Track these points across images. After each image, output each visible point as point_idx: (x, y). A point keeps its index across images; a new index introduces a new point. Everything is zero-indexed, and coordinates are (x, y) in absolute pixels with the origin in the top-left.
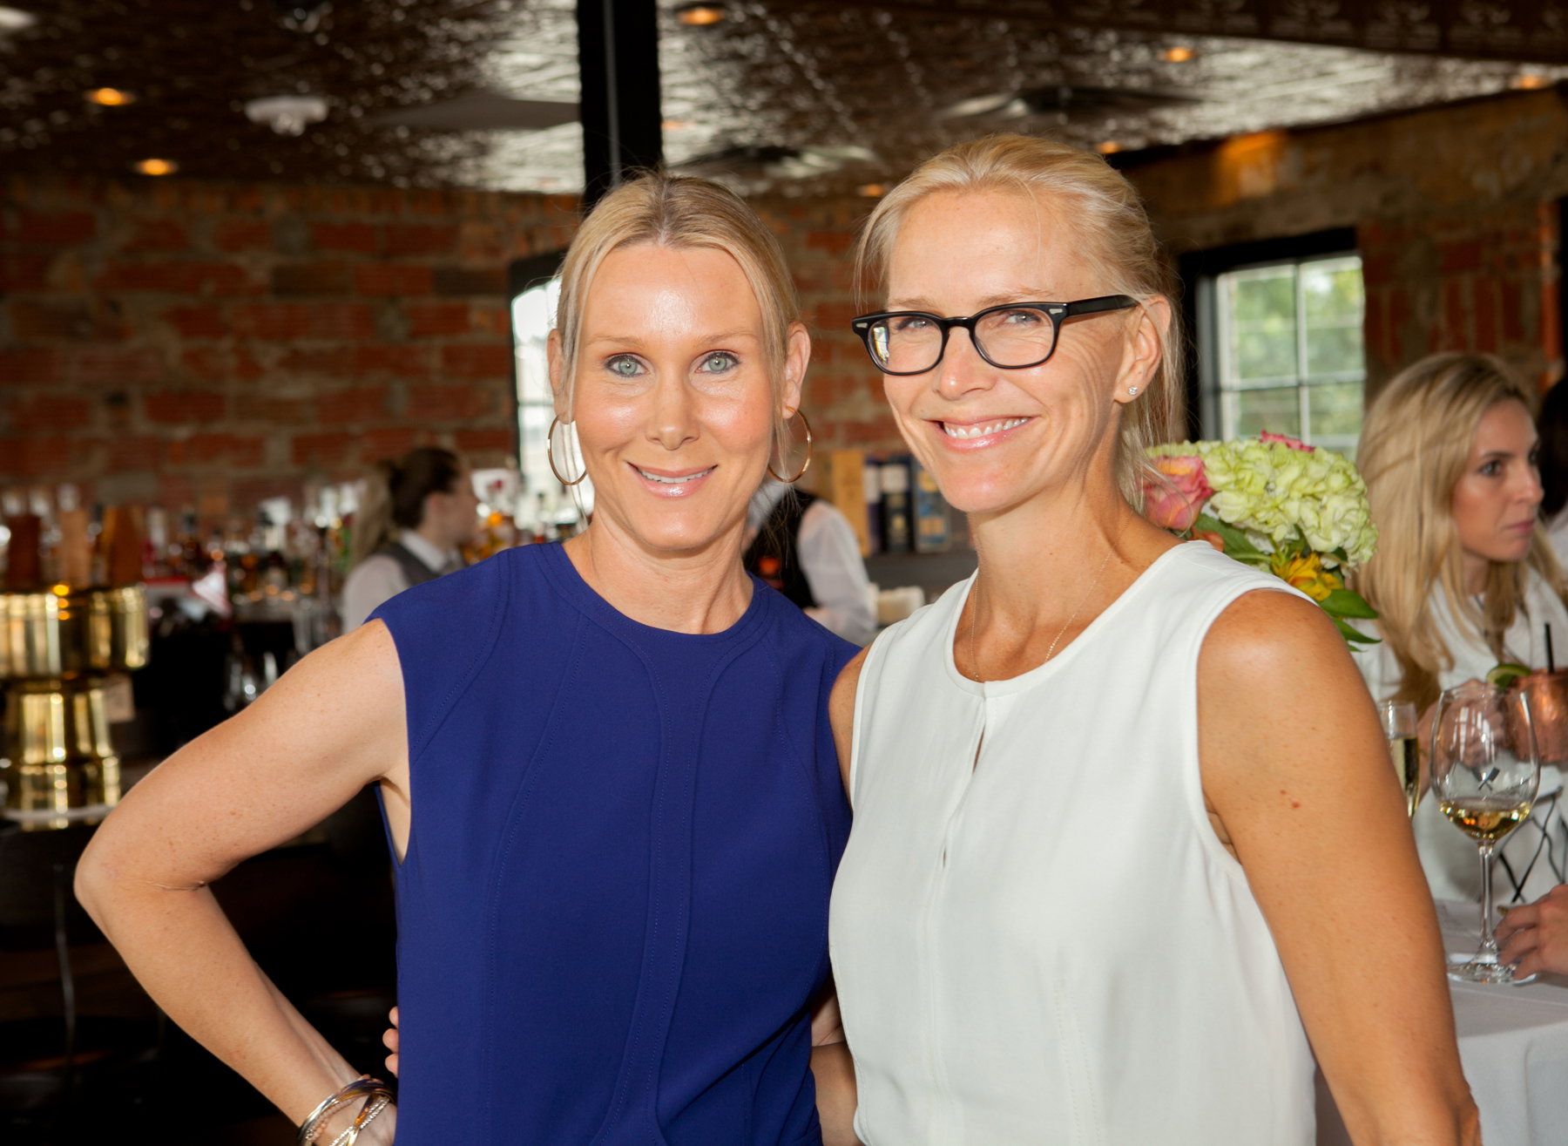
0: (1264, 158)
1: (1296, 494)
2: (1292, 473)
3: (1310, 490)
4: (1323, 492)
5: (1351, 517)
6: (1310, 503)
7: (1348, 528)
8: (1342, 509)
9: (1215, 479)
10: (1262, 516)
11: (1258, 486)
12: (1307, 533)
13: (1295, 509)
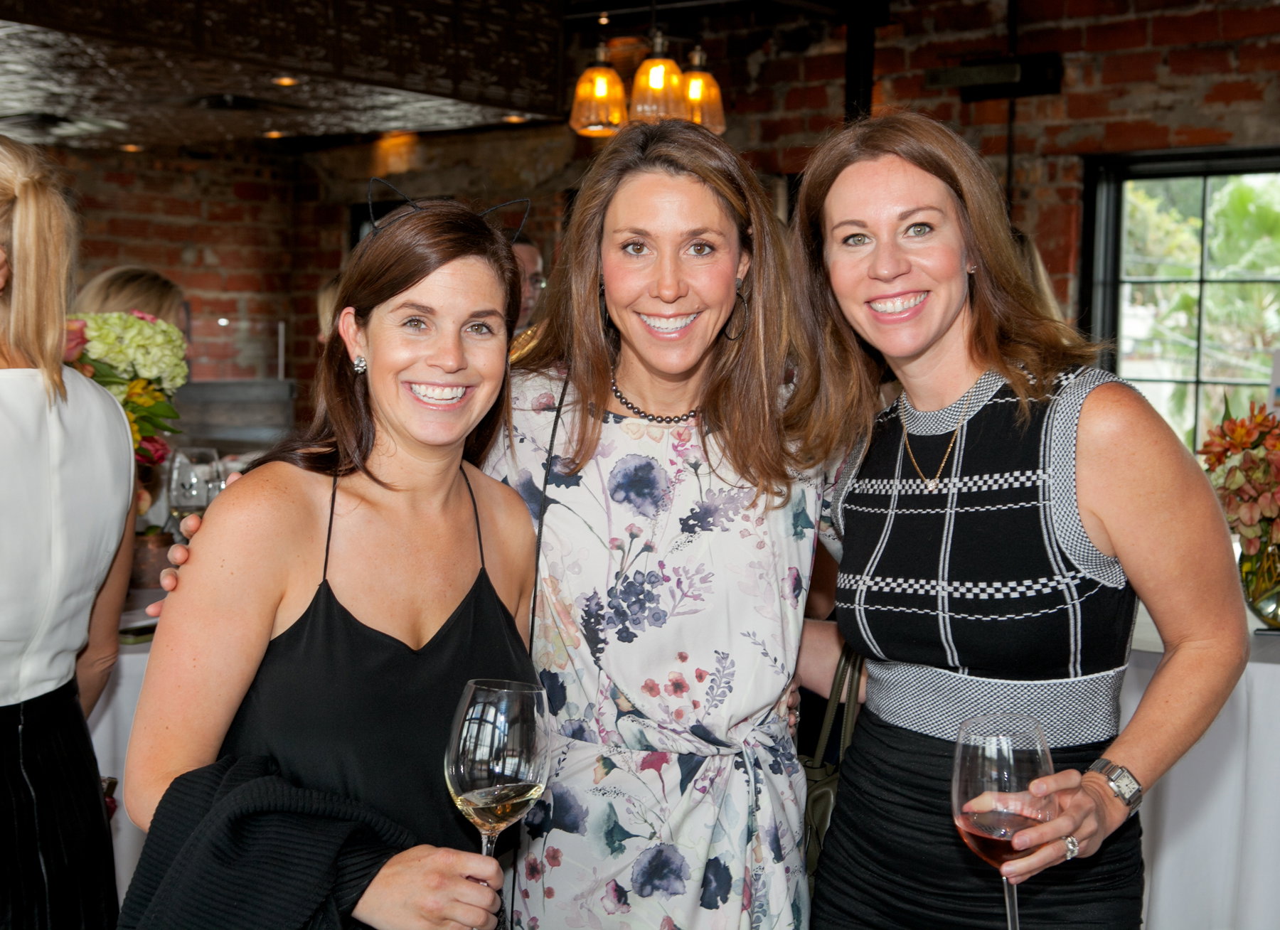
0: (403, 150)
1: (134, 345)
2: (133, 332)
3: (142, 343)
4: (150, 344)
5: (166, 360)
6: (142, 351)
7: (163, 366)
8: (159, 354)
9: (90, 333)
10: (112, 355)
11: (112, 336)
12: (137, 367)
13: (131, 352)
